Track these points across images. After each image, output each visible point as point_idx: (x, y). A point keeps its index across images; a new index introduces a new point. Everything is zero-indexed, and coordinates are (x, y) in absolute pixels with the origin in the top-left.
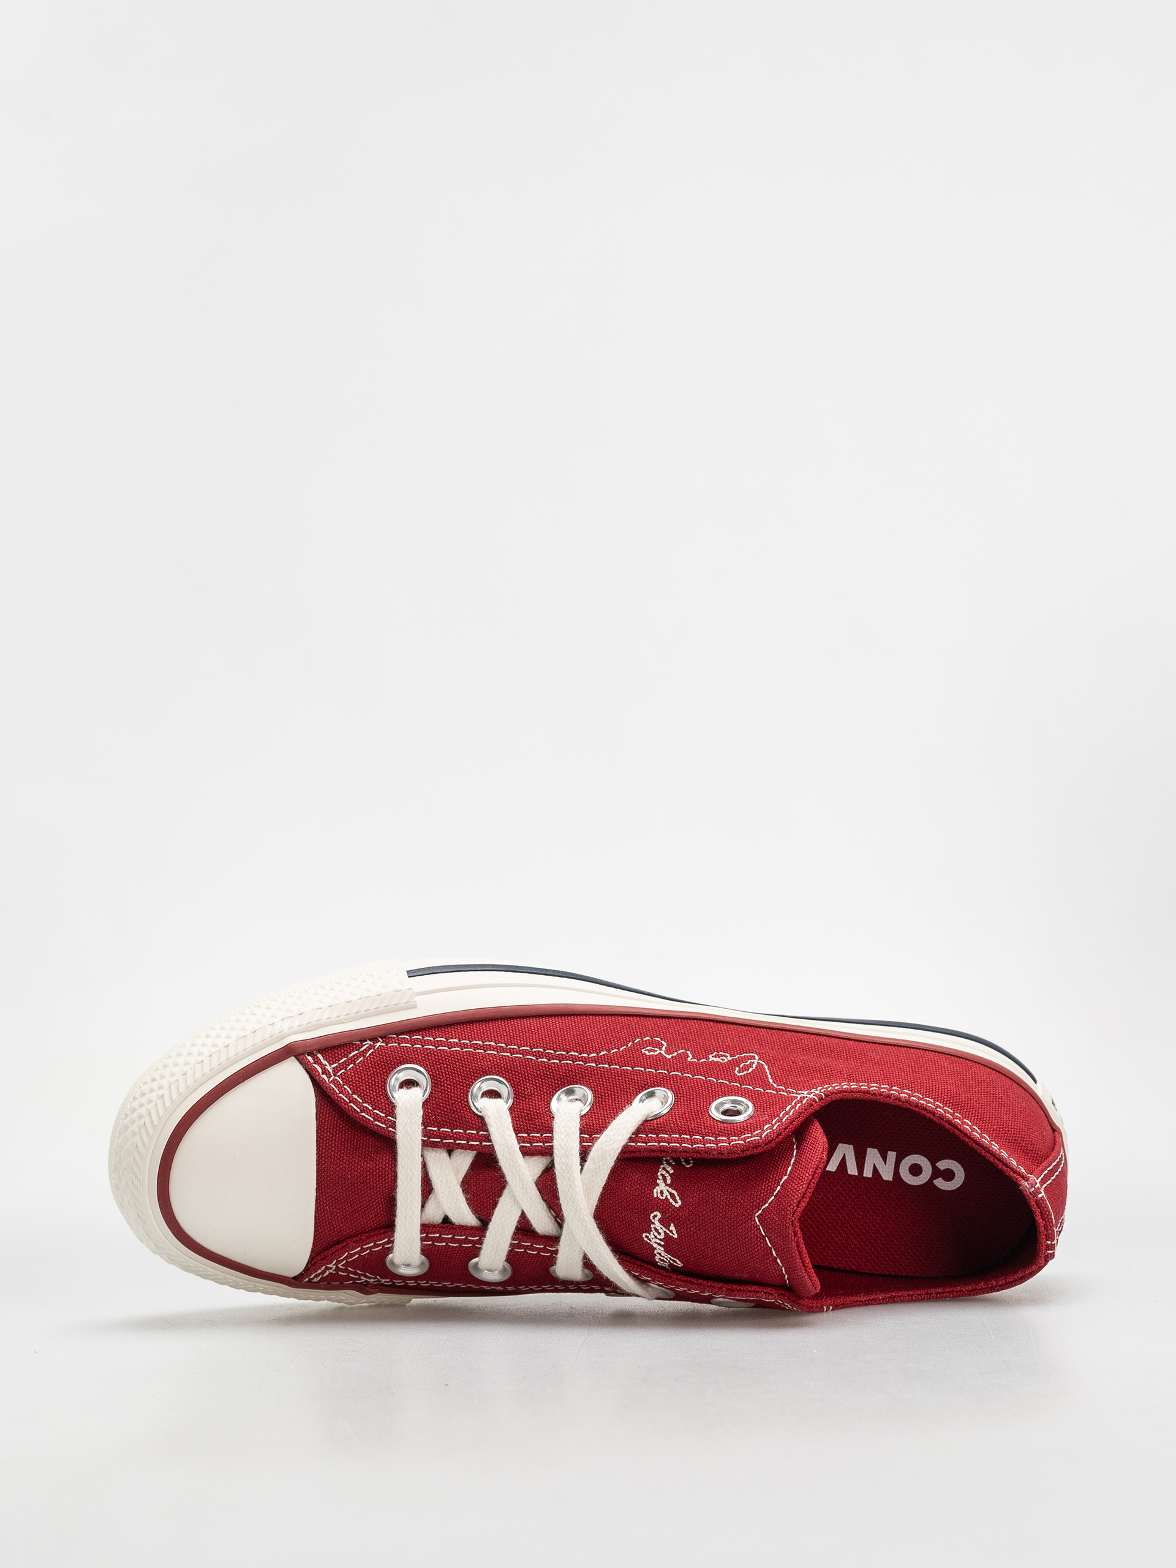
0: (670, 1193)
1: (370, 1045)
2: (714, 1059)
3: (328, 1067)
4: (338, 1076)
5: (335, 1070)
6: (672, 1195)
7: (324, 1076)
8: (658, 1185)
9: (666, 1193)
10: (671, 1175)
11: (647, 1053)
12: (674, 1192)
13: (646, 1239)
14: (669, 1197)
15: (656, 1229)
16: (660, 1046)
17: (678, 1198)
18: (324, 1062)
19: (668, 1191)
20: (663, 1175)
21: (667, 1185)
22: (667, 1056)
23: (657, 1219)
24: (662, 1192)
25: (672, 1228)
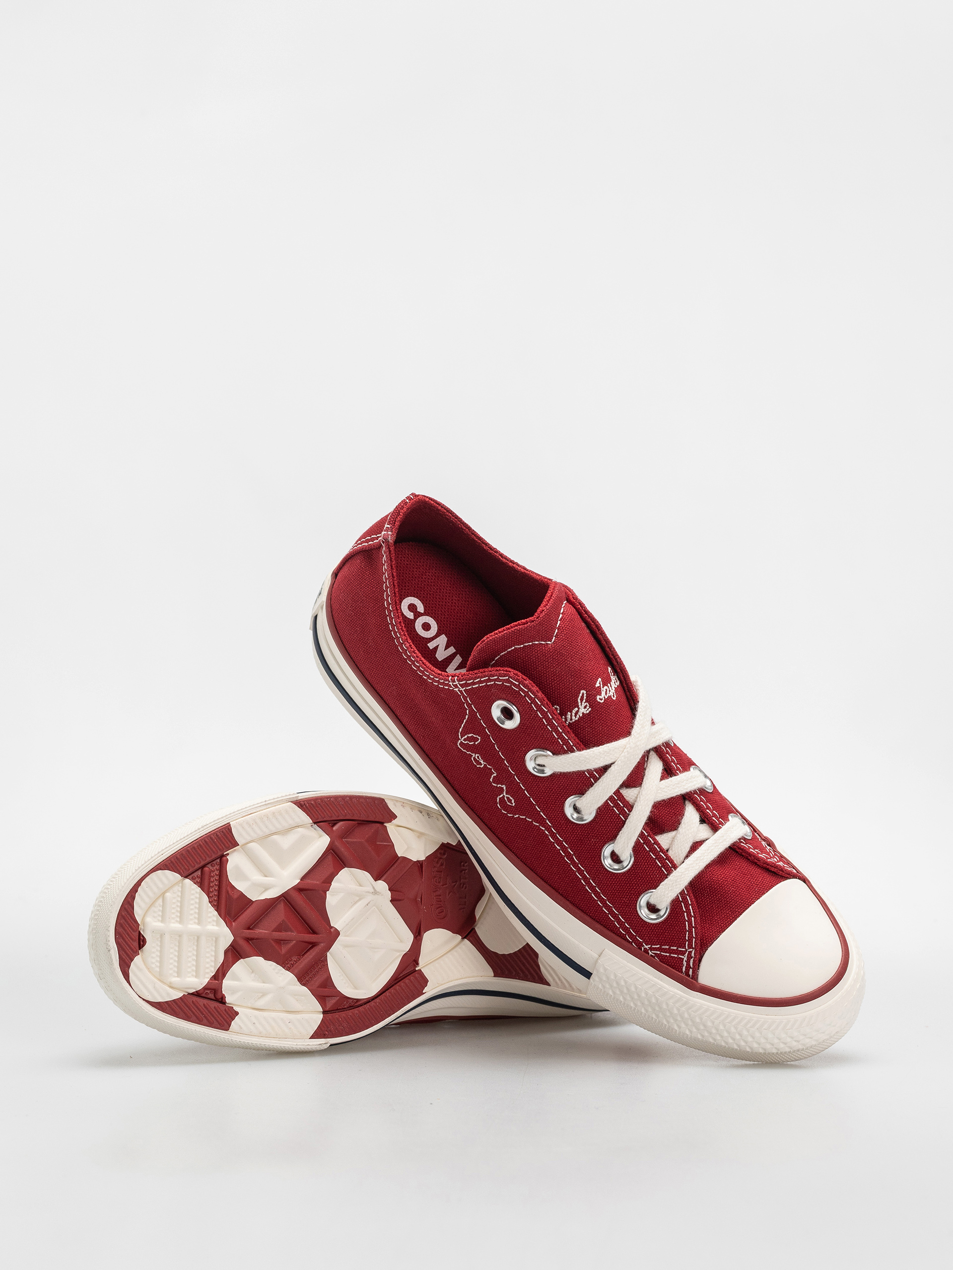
0: (581, 702)
1: (651, 951)
2: (482, 762)
3: (685, 959)
4: (686, 948)
5: (683, 953)
6: (582, 700)
7: (693, 955)
8: (583, 713)
9: (584, 704)
10: (571, 712)
11: (513, 801)
12: (579, 701)
13: (615, 696)
14: (584, 701)
15: (606, 694)
16: (502, 799)
17: (581, 695)
18: (685, 963)
19: (581, 705)
20: (575, 716)
21: (579, 708)
22: (505, 788)
23: (601, 697)
24: (585, 707)
25: (597, 685)
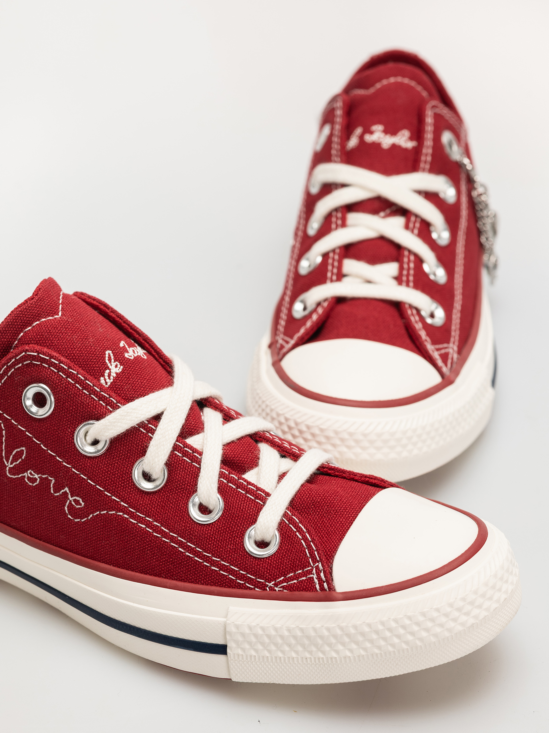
0: (110, 362)
1: (277, 587)
2: (36, 476)
3: (315, 576)
4: (311, 566)
5: (310, 572)
6: (110, 360)
7: (321, 567)
8: (117, 373)
9: (114, 364)
10: (103, 376)
11: (81, 501)
12: (107, 361)
13: (145, 356)
14: (113, 360)
15: (134, 353)
16: (70, 506)
17: (107, 356)
18: (316, 581)
19: (111, 365)
20: (109, 378)
21: (110, 369)
22: (68, 491)
24: (116, 366)
25: (122, 346)
